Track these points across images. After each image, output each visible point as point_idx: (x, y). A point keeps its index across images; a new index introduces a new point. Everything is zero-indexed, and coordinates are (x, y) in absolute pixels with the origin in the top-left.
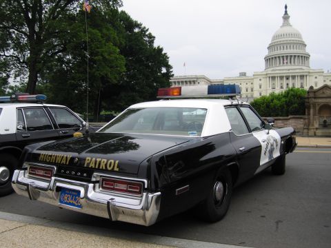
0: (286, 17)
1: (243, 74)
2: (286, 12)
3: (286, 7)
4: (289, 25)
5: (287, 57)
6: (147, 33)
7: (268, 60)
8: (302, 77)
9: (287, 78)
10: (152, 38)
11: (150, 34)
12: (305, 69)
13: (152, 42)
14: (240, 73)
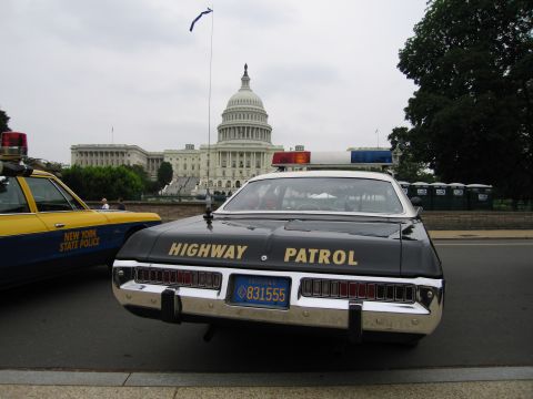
0: (246, 79)
1: (190, 147)
2: (246, 73)
3: (246, 67)
4: (249, 89)
5: (244, 128)
7: (222, 130)
8: (258, 154)
9: (241, 155)
12: (264, 144)
14: (187, 146)
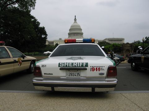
0: (75, 20)
2: (75, 18)
3: (75, 16)
4: (76, 22)
5: (76, 33)
6: (37, 21)
7: (69, 34)
10: (39, 23)
11: (38, 21)
12: (81, 38)
13: (39, 25)
14: (59, 39)
